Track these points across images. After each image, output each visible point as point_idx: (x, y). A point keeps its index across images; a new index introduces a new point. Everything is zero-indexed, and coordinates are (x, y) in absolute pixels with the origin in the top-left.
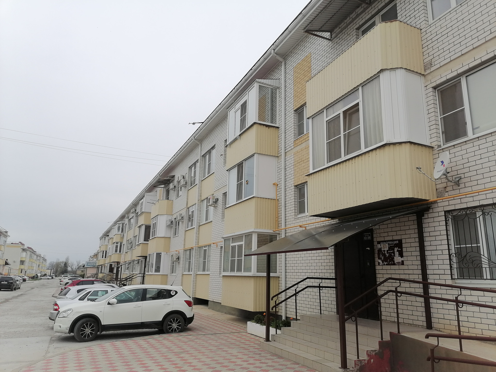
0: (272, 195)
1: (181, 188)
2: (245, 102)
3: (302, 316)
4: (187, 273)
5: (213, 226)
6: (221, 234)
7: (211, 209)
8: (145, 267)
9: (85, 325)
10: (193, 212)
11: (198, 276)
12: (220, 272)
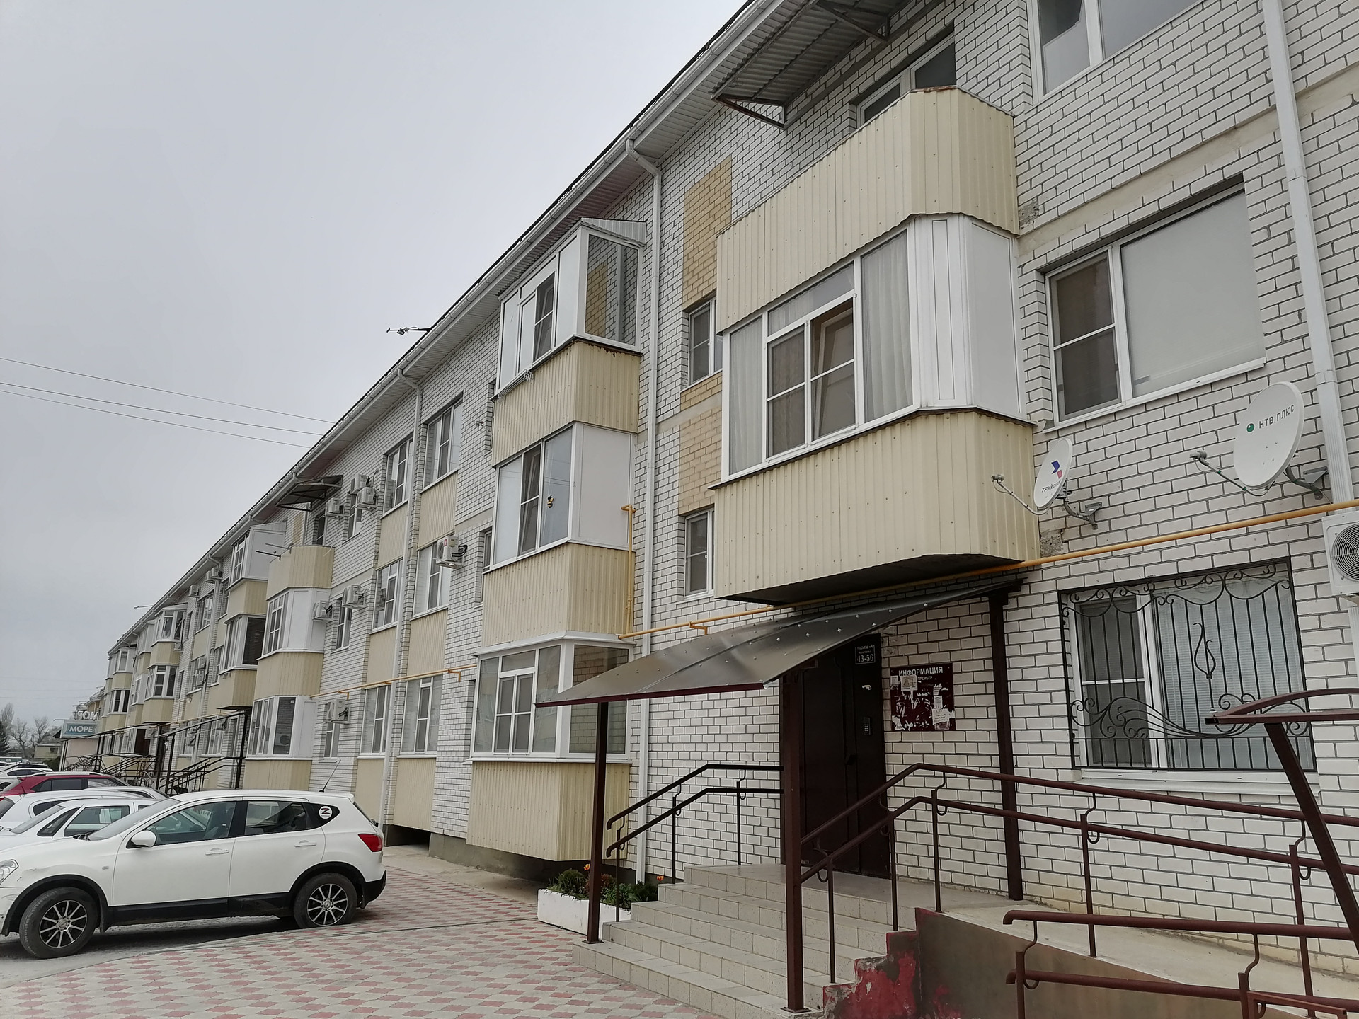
0: (620, 540)
1: (360, 512)
2: (550, 280)
3: (690, 870)
4: (369, 755)
5: (449, 622)
6: (472, 646)
7: (447, 573)
9: (55, 906)
10: (392, 581)
11: (402, 763)
12: (467, 751)
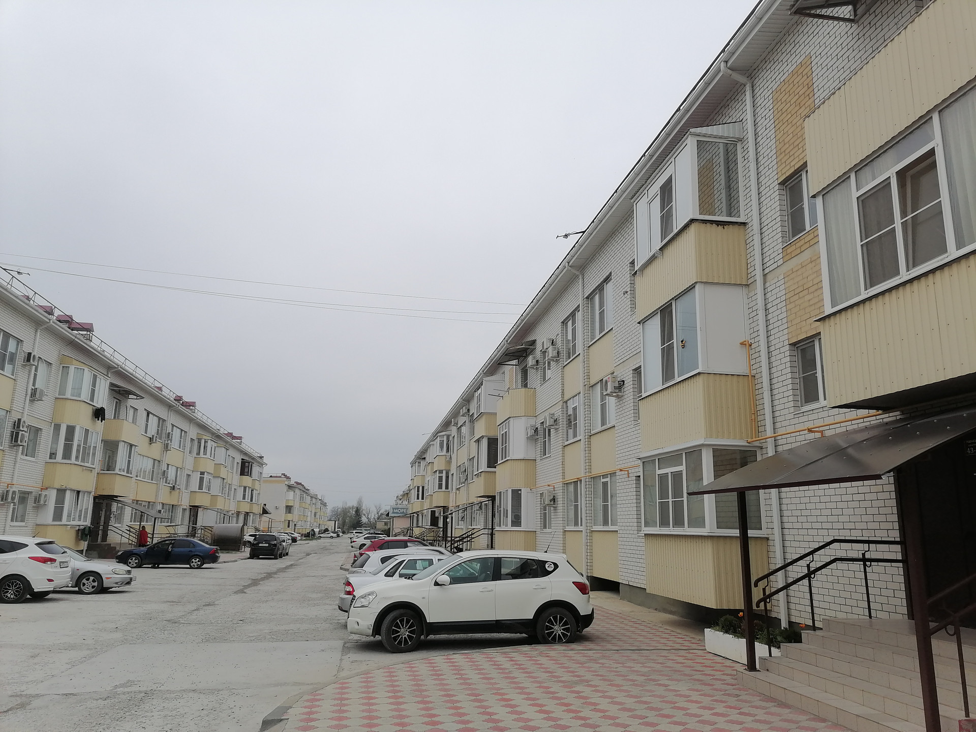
0: (741, 368)
1: (549, 363)
2: (669, 181)
3: (827, 621)
4: (572, 528)
5: (617, 435)
6: (634, 452)
7: (611, 401)
8: (493, 516)
9: (398, 621)
10: (575, 409)
11: (595, 535)
12: (639, 526)
